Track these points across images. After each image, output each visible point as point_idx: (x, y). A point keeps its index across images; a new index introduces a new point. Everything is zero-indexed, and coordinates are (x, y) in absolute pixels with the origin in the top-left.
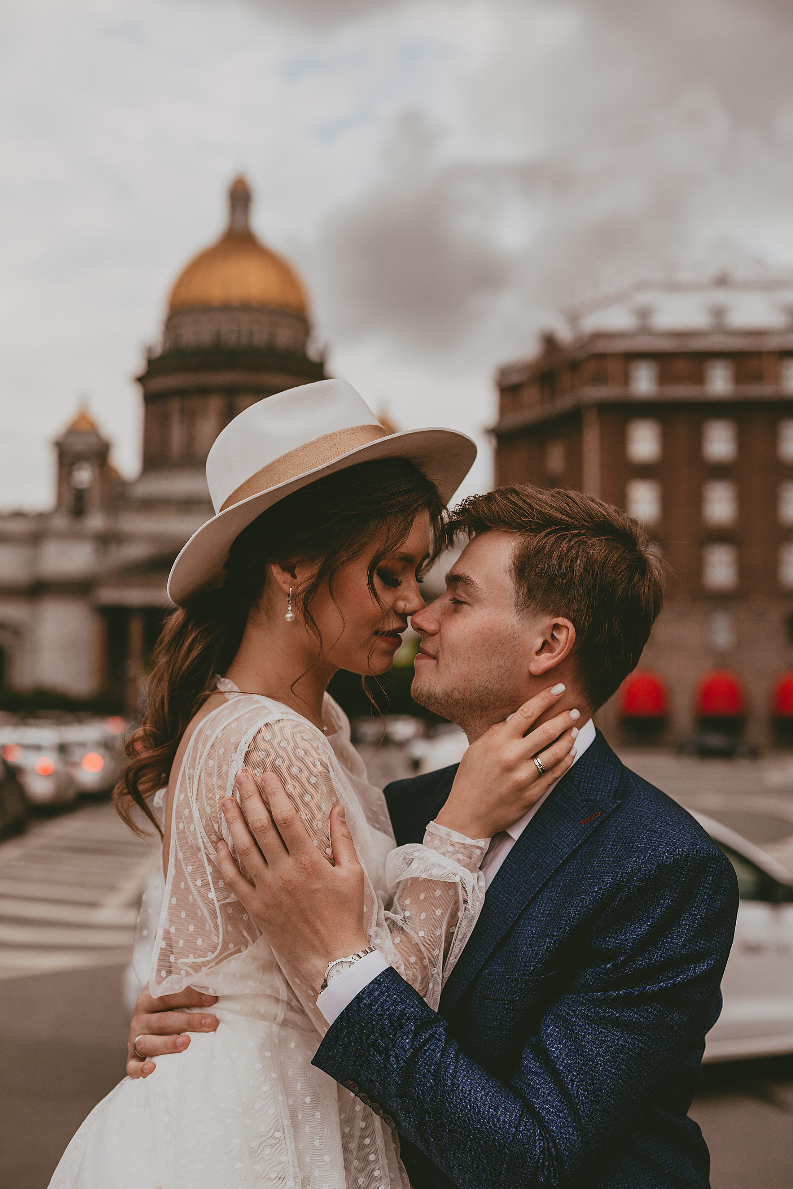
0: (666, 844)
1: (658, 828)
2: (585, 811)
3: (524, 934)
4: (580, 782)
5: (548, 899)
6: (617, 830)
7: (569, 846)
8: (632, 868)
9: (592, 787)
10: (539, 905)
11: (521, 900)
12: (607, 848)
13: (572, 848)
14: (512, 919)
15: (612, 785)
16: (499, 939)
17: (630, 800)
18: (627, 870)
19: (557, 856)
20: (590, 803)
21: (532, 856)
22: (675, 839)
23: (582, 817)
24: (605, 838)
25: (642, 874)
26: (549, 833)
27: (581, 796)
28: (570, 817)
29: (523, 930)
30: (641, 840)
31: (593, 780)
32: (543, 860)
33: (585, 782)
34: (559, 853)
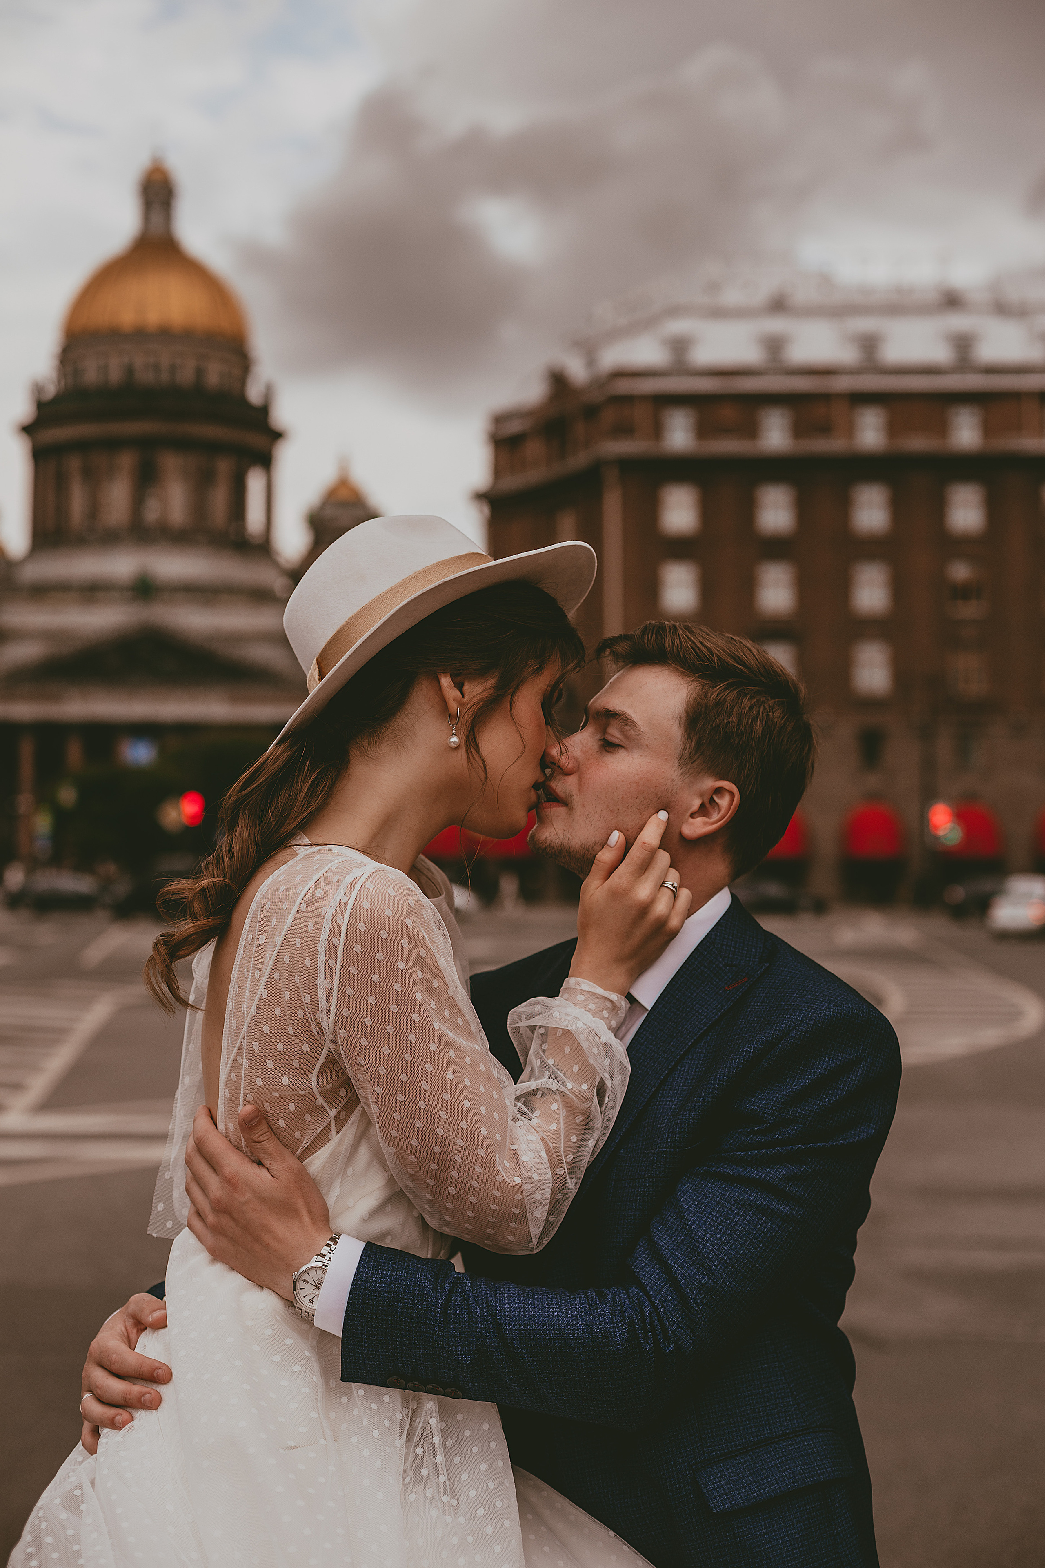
0: (823, 1001)
2: (729, 977)
3: (664, 1105)
4: (722, 945)
5: (689, 1067)
6: (765, 991)
7: (713, 1013)
8: (786, 1025)
9: (735, 951)
10: (679, 1074)
11: (660, 1070)
13: (717, 1014)
15: (757, 949)
17: (778, 964)
18: (781, 1027)
19: (699, 1022)
20: (734, 968)
21: (670, 1025)
22: (831, 997)
23: (725, 985)
24: (753, 1002)
25: (798, 1031)
26: (689, 1001)
27: (723, 960)
28: (712, 984)
29: (663, 1101)
30: (794, 999)
31: (736, 944)
33: (727, 946)
34: (703, 1019)
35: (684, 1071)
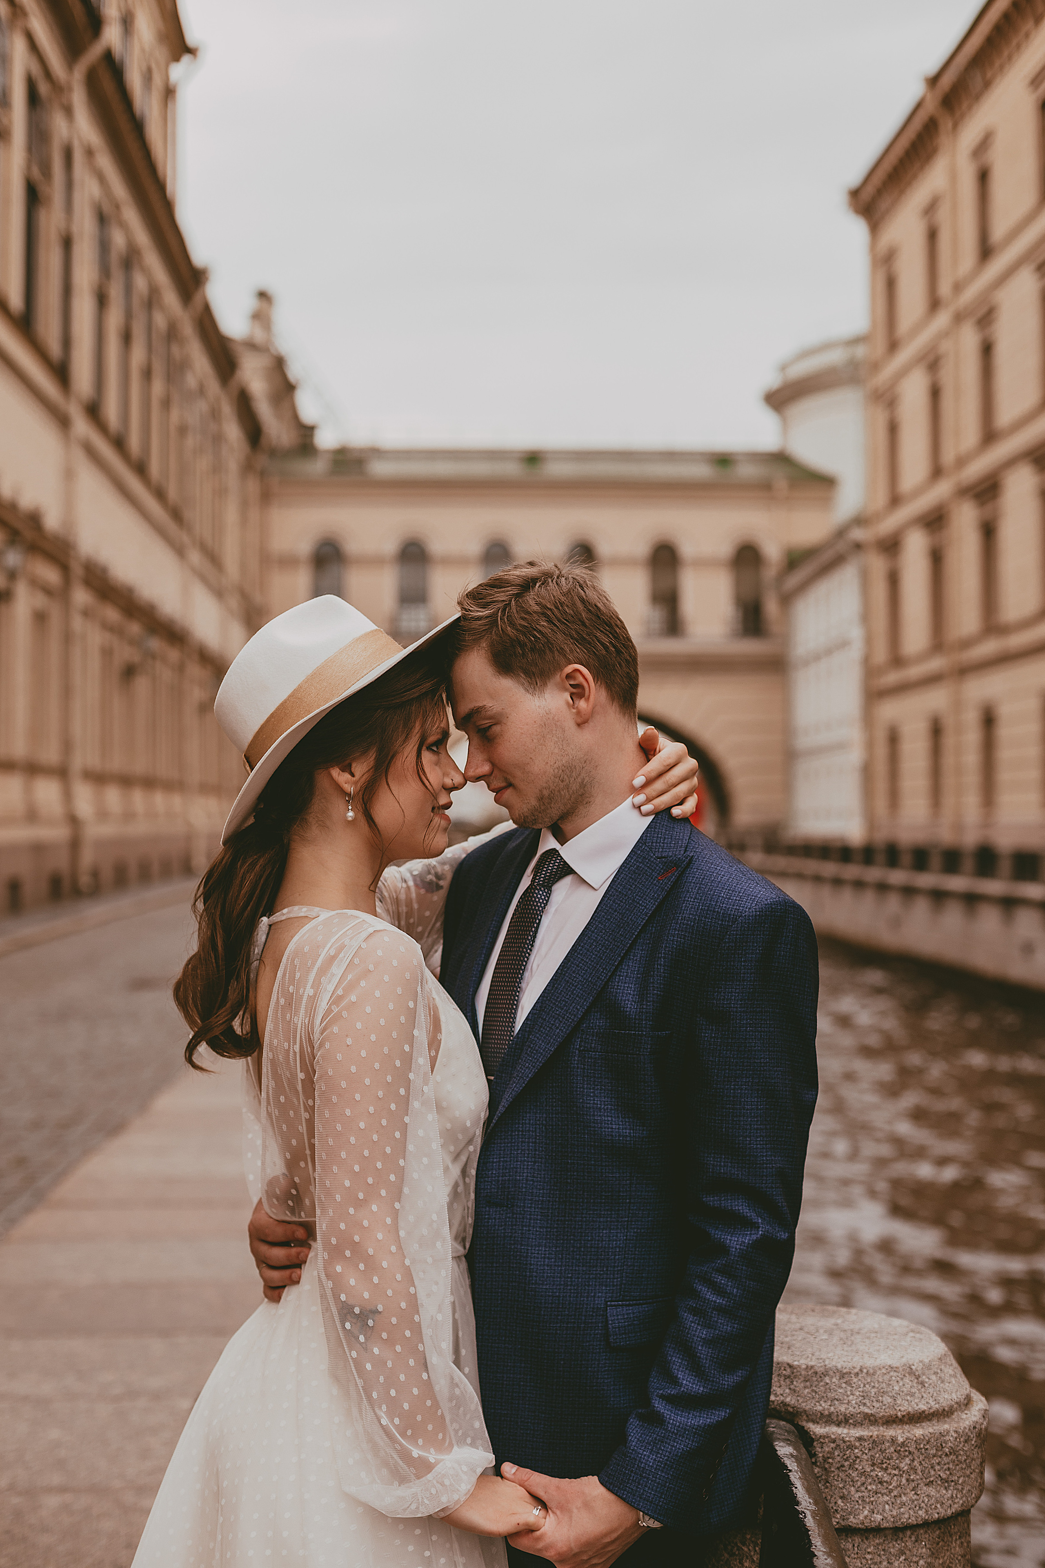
1: (735, 886)
2: (660, 867)
4: (652, 843)
9: (664, 846)
11: (613, 956)
12: (689, 904)
13: (654, 904)
14: (607, 974)
15: (683, 841)
16: (595, 993)
17: (704, 858)
19: (641, 913)
20: (664, 860)
21: (614, 915)
22: (753, 896)
23: (658, 874)
24: (686, 895)
26: (630, 892)
27: (654, 855)
28: (647, 875)
31: (664, 840)
32: (628, 918)
33: (656, 843)
34: (643, 910)
35: (636, 960)
